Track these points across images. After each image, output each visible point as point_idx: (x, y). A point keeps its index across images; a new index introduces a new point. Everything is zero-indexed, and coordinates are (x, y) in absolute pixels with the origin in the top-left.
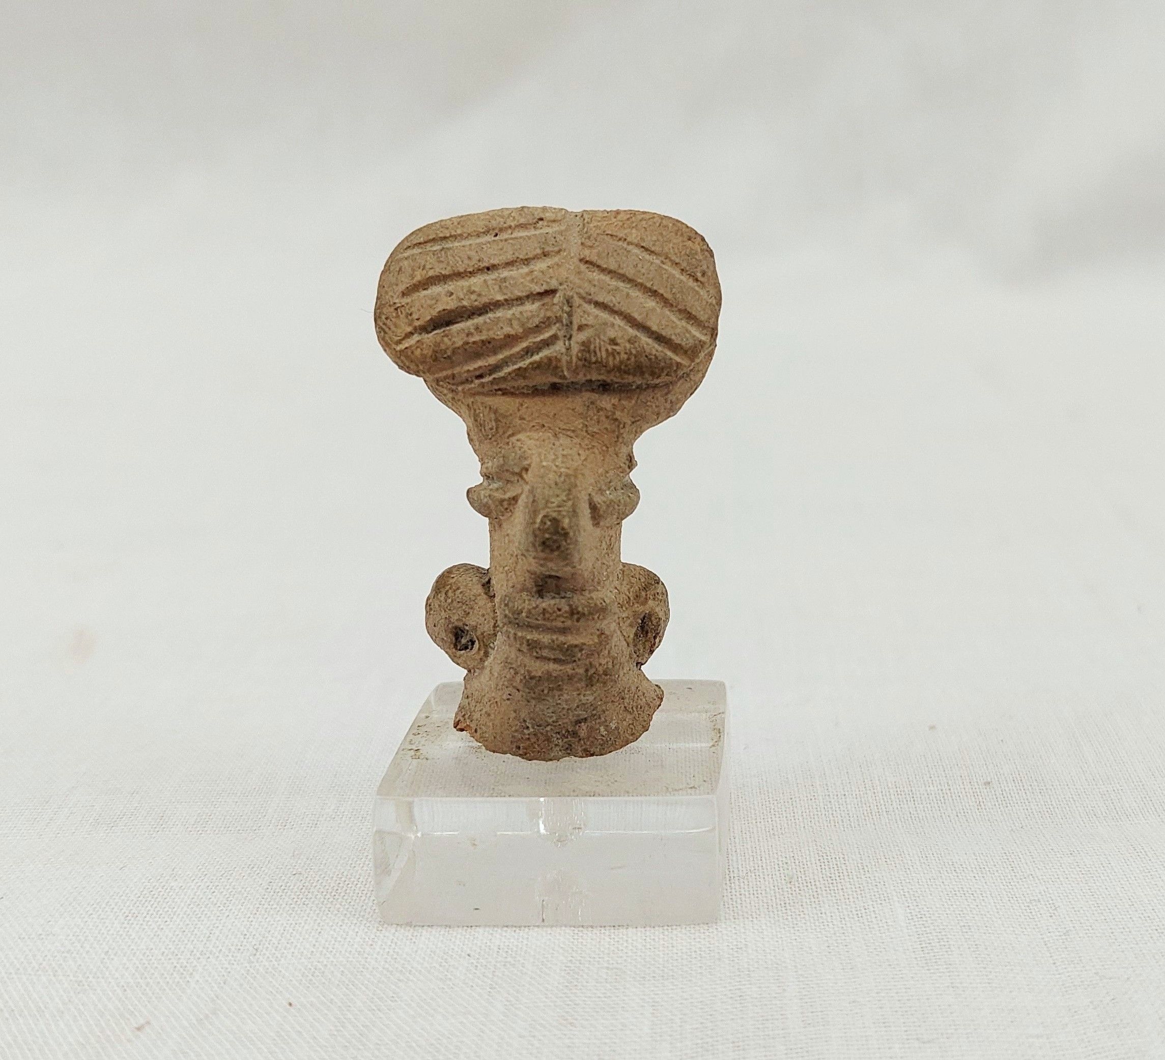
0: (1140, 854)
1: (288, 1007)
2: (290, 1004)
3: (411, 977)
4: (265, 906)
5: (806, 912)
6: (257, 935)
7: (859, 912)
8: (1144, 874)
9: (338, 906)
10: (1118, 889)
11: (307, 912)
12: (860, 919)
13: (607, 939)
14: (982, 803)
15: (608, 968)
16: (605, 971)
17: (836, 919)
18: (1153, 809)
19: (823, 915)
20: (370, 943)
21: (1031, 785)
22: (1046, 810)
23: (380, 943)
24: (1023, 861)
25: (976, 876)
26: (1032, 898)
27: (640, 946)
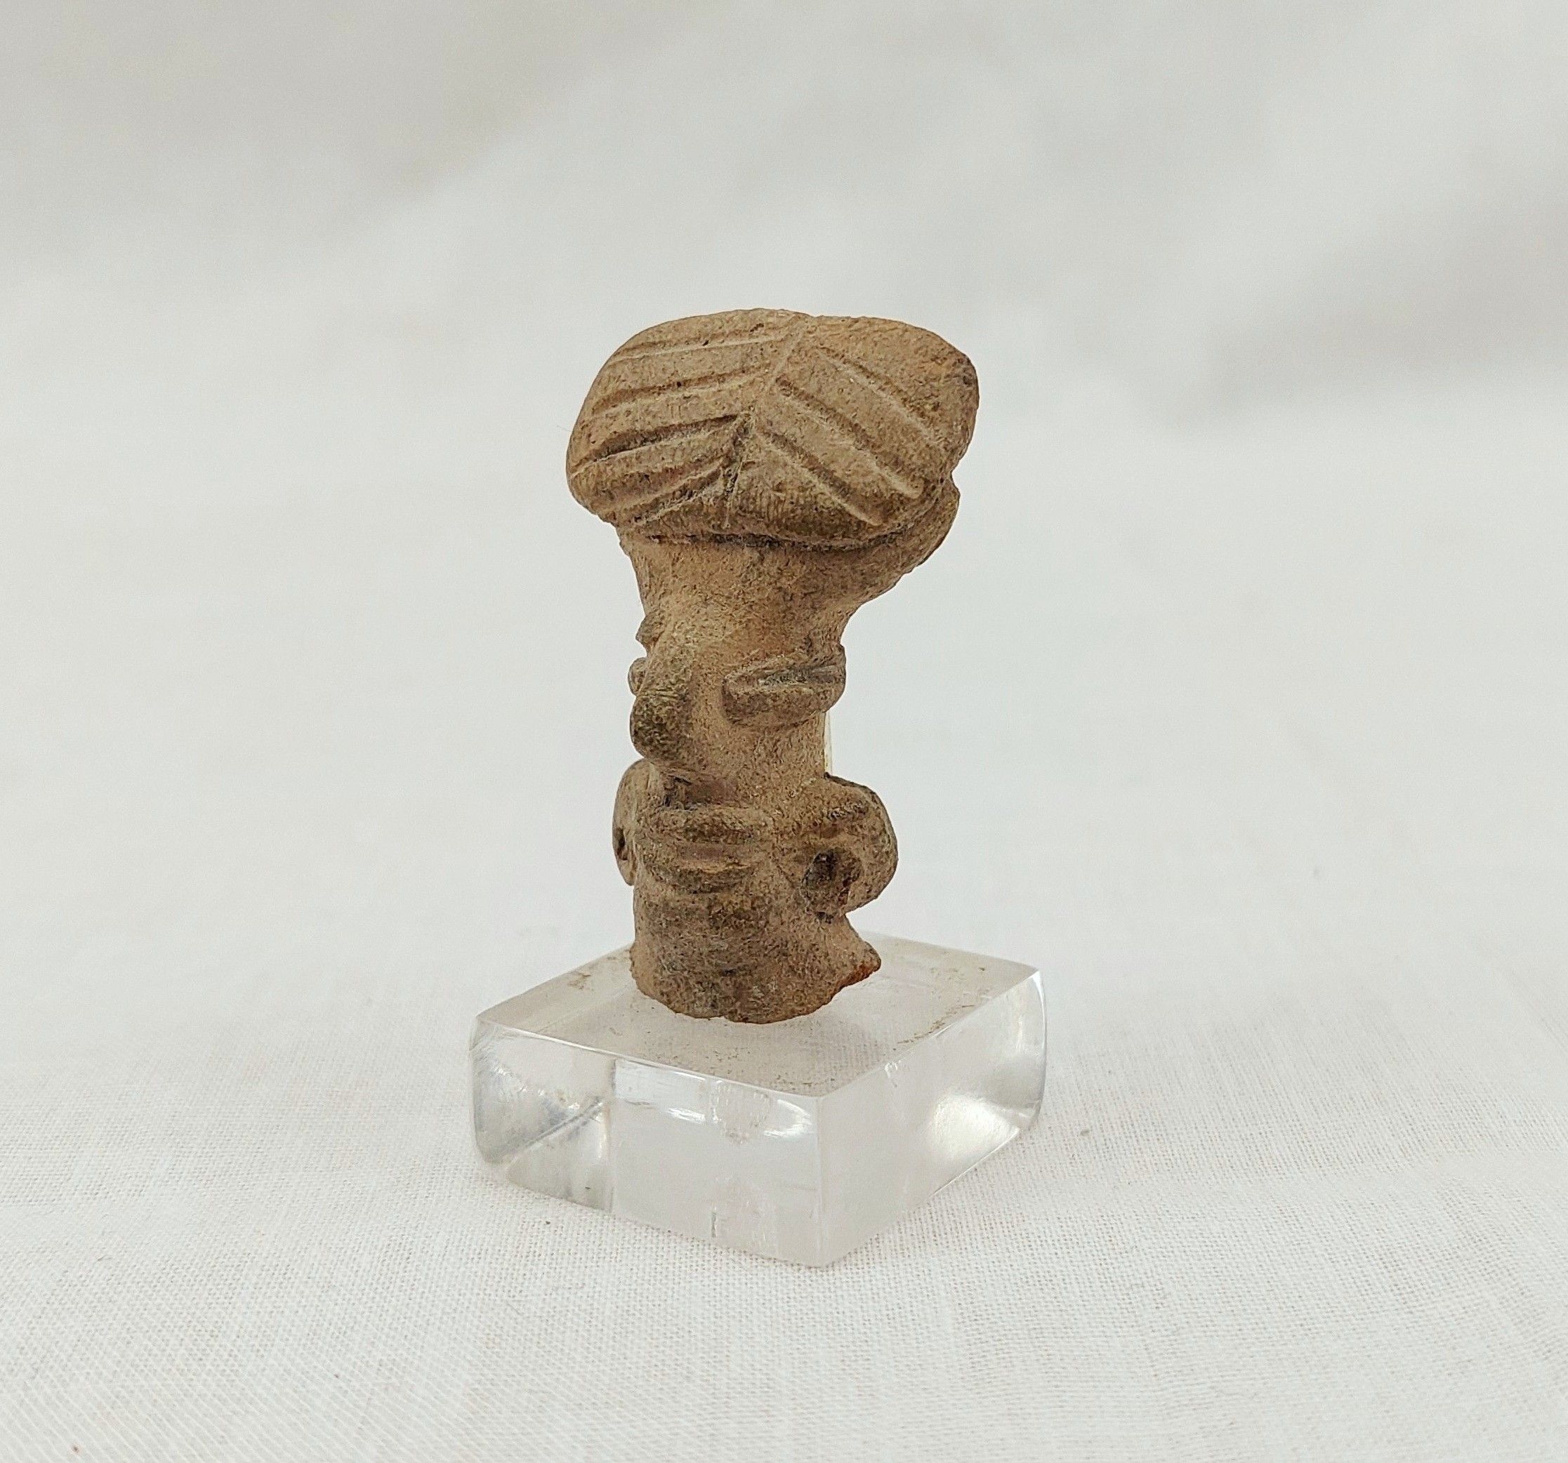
0: (1288, 1219)
1: (73, 1453)
2: (76, 1449)
3: (252, 1409)
4: (54, 1306)
5: (817, 1310)
6: (40, 1349)
7: (890, 1312)
8: (1292, 1247)
9: (159, 1301)
10: (1254, 1268)
11: (114, 1312)
12: (891, 1321)
13: (535, 1349)
14: (1076, 1157)
15: (531, 1391)
16: (526, 1394)
17: (858, 1321)
18: (1313, 1158)
19: (840, 1316)
20: (200, 1356)
21: (1145, 1131)
22: (1164, 1162)
23: (213, 1356)
24: (1126, 1228)
25: (1059, 1252)
26: (1133, 1282)
27: (579, 1359)
